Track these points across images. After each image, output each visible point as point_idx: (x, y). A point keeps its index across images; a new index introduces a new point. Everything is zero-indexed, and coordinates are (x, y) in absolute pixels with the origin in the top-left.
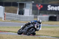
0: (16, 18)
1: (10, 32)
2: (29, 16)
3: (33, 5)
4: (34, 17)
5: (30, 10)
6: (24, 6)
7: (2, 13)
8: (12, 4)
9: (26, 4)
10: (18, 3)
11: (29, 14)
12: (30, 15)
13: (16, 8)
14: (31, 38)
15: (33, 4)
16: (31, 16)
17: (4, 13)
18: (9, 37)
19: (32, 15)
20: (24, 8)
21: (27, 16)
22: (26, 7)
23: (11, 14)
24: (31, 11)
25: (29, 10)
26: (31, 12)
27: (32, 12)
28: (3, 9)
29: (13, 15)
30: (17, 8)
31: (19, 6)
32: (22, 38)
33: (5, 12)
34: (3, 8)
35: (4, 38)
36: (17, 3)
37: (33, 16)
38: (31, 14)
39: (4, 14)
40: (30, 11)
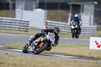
0: (67, 31)
1: (56, 54)
2: (88, 26)
3: (95, 8)
4: (97, 28)
5: (90, 16)
6: (80, 10)
7: (43, 22)
8: (59, 6)
9: (83, 6)
10: (69, 5)
11: (89, 22)
12: (90, 24)
13: (67, 14)
14: (92, 65)
15: (96, 6)
16: (92, 26)
17: (46, 21)
18: (54, 63)
19: (93, 25)
20: (80, 12)
21: (85, 26)
22: (84, 12)
23: (58, 24)
24: (92, 17)
25: (89, 17)
26: (92, 20)
27: (94, 19)
28: (44, 15)
29: (62, 24)
30: (69, 12)
31: (72, 9)
32: (77, 64)
33: (48, 20)
34: (44, 13)
35: (45, 64)
36: (69, 3)
37: (96, 26)
38: (92, 23)
39: (47, 23)
40: (90, 19)
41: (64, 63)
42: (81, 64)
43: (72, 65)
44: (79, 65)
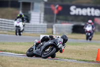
1: (7, 51)
2: (38, 24)
3: (45, 6)
4: (47, 26)
5: (41, 14)
6: (30, 7)
8: (10, 3)
9: (33, 4)
10: (20, 3)
11: (39, 20)
12: (40, 22)
15: (46, 4)
16: (42, 24)
19: (44, 22)
20: (30, 10)
21: (35, 24)
22: (34, 10)
25: (39, 15)
26: (42, 18)
27: (44, 17)
30: (19, 10)
31: (23, 7)
32: (27, 62)
36: (19, 1)
37: (46, 24)
38: (42, 21)
40: (40, 17)
41: (15, 60)
42: (32, 62)
43: (23, 62)
44: (29, 63)
